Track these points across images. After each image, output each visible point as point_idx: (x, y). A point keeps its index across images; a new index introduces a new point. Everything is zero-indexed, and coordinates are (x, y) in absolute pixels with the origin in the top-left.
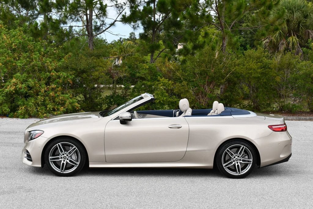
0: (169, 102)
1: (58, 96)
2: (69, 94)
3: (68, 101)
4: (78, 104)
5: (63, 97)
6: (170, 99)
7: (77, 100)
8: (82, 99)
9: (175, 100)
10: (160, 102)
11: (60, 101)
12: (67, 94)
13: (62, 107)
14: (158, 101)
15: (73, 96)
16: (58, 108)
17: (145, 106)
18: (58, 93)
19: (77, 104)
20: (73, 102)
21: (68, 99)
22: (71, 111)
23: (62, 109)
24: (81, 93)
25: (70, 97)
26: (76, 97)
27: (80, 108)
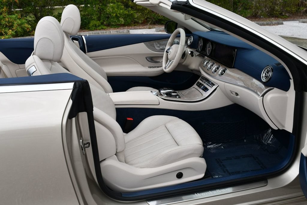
0: (125, 15)
1: (4, 17)
2: (16, 15)
3: (15, 23)
4: (29, 24)
5: (10, 18)
6: (126, 12)
7: (26, 20)
8: (33, 19)
9: (132, 12)
10: (116, 15)
11: (6, 23)
12: (14, 15)
13: (10, 30)
14: (114, 15)
15: (22, 16)
16: (6, 32)
17: (101, 21)
18: (3, 14)
19: (26, 25)
20: (22, 24)
21: (15, 20)
22: (21, 33)
23: (10, 32)
24: (31, 12)
25: (18, 18)
26: (26, 17)
27: (31, 29)
